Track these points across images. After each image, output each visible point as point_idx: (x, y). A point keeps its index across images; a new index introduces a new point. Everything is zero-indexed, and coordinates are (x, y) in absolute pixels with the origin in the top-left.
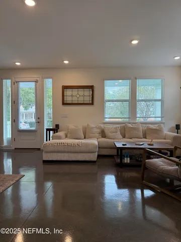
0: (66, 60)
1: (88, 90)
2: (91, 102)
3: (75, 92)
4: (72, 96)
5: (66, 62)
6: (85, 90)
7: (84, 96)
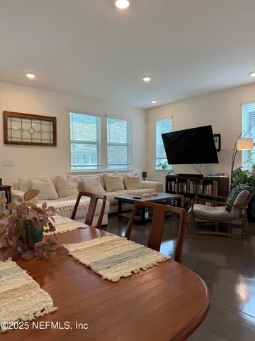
0: (29, 73)
1: (48, 123)
2: (52, 142)
3: (26, 124)
4: (21, 130)
5: (31, 76)
6: (43, 122)
7: (41, 132)
